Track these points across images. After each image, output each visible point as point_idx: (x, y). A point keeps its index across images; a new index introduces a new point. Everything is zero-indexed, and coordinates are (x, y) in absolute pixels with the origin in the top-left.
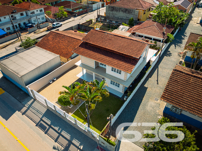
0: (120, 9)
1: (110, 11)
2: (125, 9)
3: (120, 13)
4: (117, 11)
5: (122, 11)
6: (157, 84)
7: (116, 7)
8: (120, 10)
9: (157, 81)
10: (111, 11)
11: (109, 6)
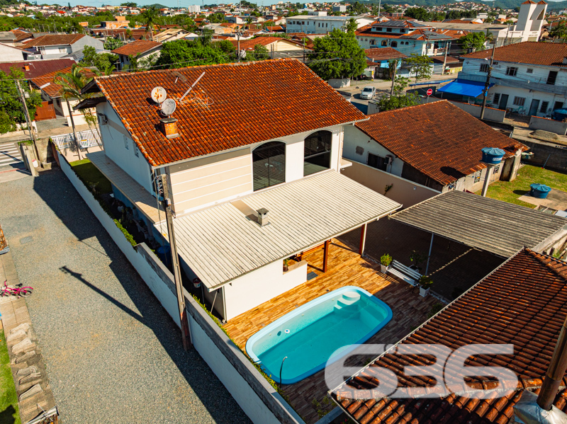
6: (64, 268)
9: (78, 276)
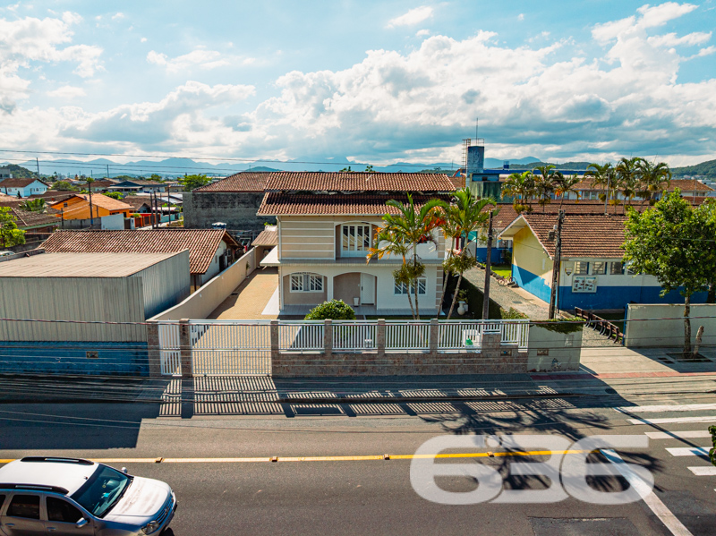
0: (235, 198)
1: (199, 209)
2: (250, 195)
3: (236, 209)
4: (223, 204)
5: (243, 203)
7: (219, 195)
8: (236, 200)
10: (203, 208)
11: (193, 195)
